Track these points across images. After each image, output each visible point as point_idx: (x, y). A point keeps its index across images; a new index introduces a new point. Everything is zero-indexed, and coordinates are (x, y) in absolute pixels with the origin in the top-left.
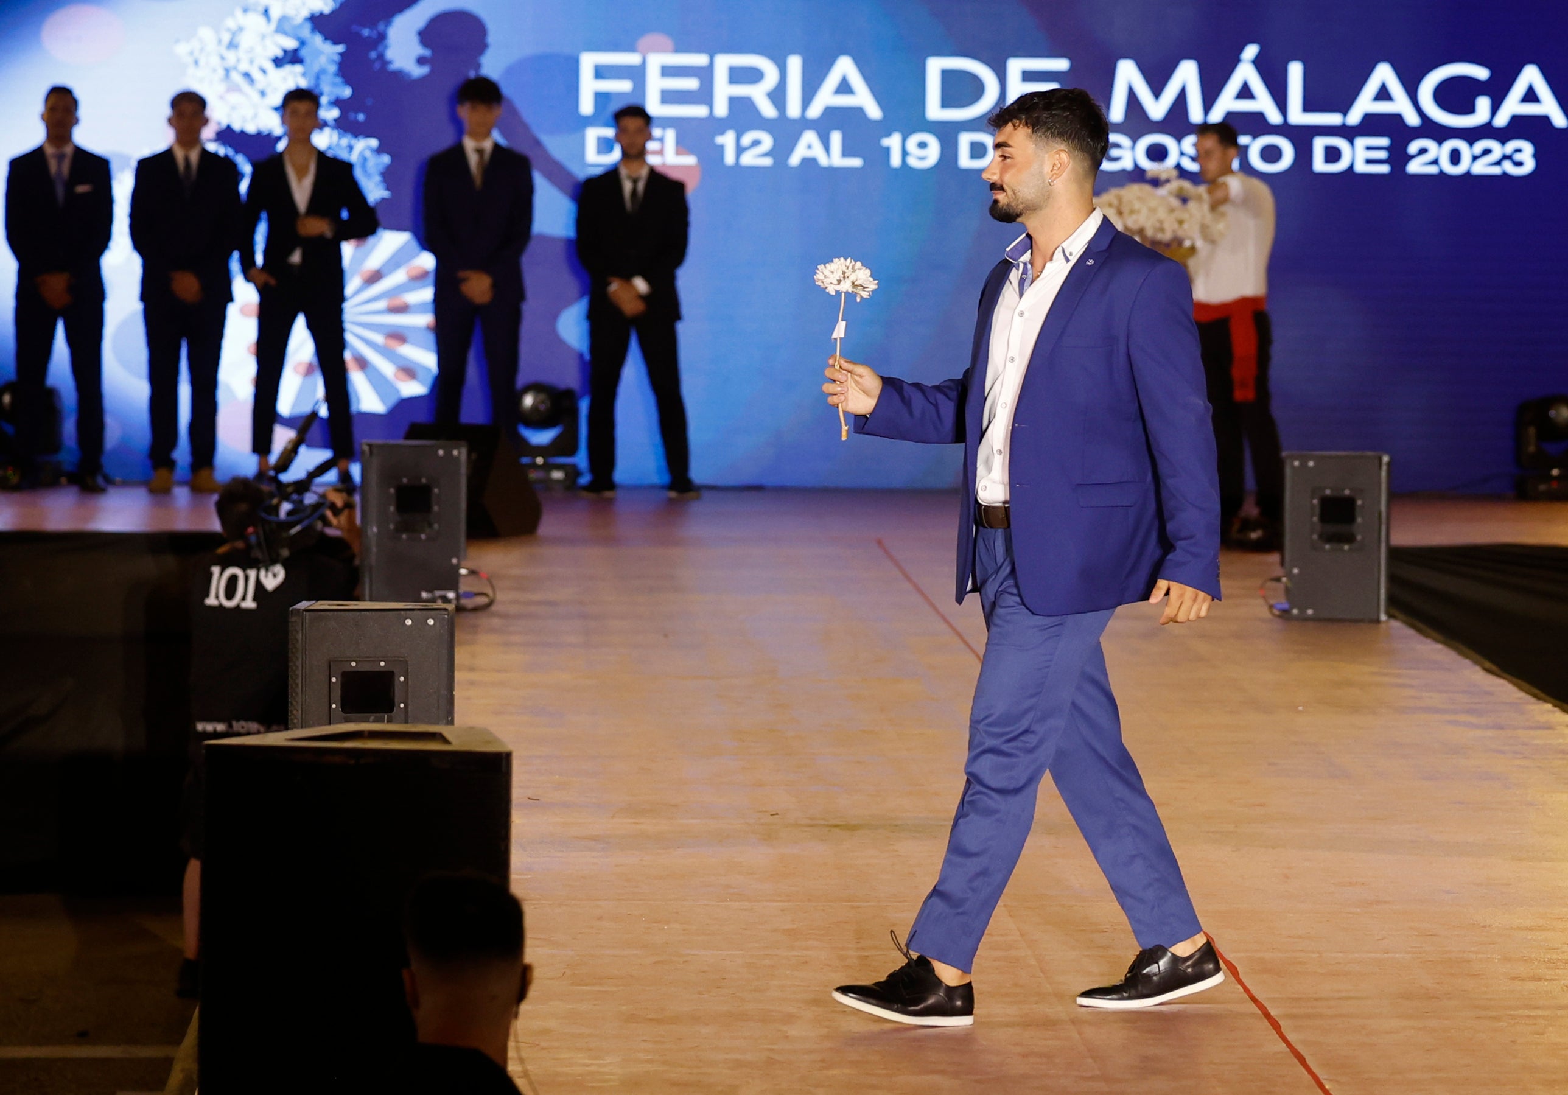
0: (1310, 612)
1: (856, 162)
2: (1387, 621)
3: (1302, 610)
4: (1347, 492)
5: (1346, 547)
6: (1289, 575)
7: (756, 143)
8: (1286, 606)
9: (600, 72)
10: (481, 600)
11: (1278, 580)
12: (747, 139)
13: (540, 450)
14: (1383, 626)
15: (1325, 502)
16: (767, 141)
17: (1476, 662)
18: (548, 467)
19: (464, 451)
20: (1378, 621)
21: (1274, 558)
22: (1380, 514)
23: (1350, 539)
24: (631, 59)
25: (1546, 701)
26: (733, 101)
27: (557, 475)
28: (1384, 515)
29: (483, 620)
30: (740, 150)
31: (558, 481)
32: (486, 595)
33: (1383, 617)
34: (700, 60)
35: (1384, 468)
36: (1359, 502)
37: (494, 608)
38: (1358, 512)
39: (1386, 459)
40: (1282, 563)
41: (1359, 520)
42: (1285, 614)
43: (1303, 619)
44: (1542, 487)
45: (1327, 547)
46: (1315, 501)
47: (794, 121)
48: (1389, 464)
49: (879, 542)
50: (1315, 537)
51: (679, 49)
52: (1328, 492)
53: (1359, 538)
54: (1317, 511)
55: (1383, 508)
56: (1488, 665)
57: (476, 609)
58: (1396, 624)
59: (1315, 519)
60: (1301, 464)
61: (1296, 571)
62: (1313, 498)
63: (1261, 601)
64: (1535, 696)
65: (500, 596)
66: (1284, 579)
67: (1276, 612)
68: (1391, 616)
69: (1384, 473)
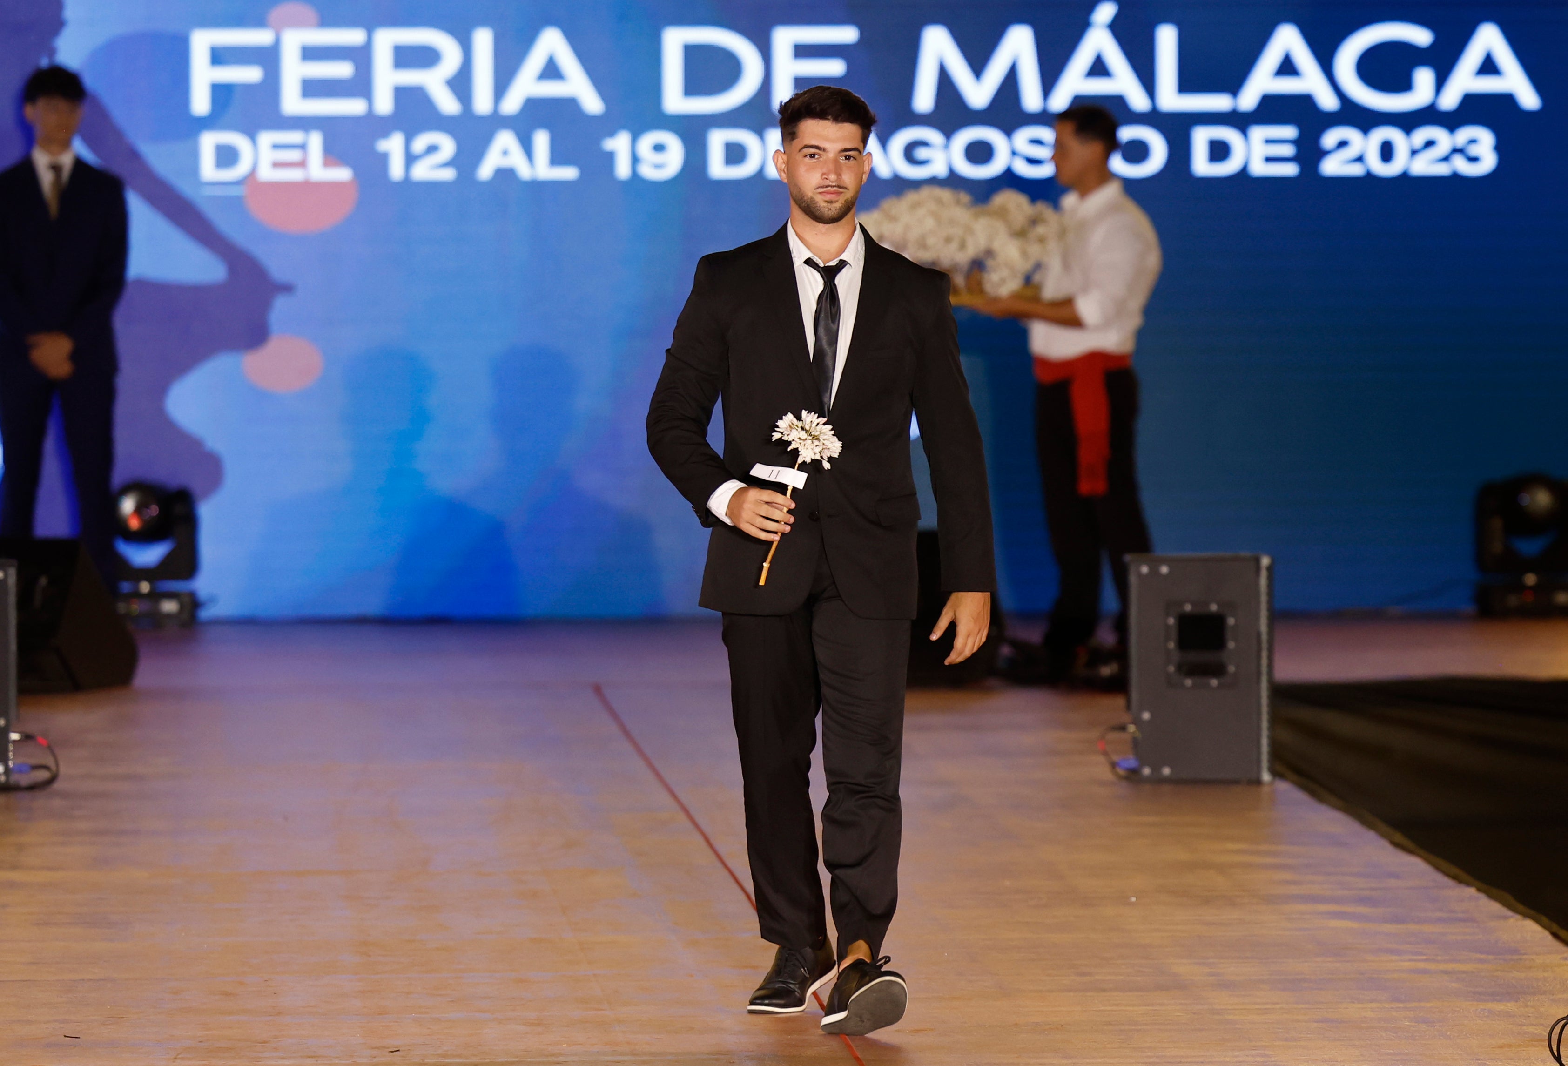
0: (1166, 771)
1: (569, 173)
2: (1271, 783)
3: (1156, 769)
4: (1214, 607)
5: (1214, 682)
6: (1137, 721)
7: (432, 149)
8: (1132, 763)
9: (219, 56)
10: (43, 775)
11: (1123, 728)
12: (420, 143)
13: (146, 573)
14: (1265, 789)
15: (1184, 621)
16: (447, 146)
17: (1383, 835)
18: (156, 596)
19: (12, 572)
20: (1258, 782)
21: (1119, 701)
22: (1259, 635)
23: (1218, 670)
24: (260, 37)
25: (1468, 884)
26: (402, 93)
27: (169, 607)
28: (1264, 637)
29: (40, 801)
30: (410, 159)
31: (169, 616)
32: (45, 767)
33: (1266, 777)
34: (354, 37)
35: (1264, 574)
36: (1231, 621)
37: (57, 786)
38: (1229, 634)
39: (1265, 561)
40: (1128, 707)
41: (1231, 645)
42: (1133, 776)
43: (1158, 780)
44: (1513, 600)
45: (1189, 682)
46: (1171, 621)
47: (482, 119)
48: (1270, 569)
49: (598, 690)
50: (1172, 669)
51: (326, 21)
52: (1188, 608)
53: (1231, 669)
54: (1174, 633)
55: (1263, 627)
56: (1398, 837)
57: (32, 788)
58: (1284, 787)
59: (1172, 645)
60: (1151, 569)
61: (1146, 716)
62: (1168, 615)
63: (1101, 759)
64: (1454, 878)
65: (63, 770)
66: (1132, 728)
67: (1121, 772)
68: (1275, 773)
69: (1263, 581)
